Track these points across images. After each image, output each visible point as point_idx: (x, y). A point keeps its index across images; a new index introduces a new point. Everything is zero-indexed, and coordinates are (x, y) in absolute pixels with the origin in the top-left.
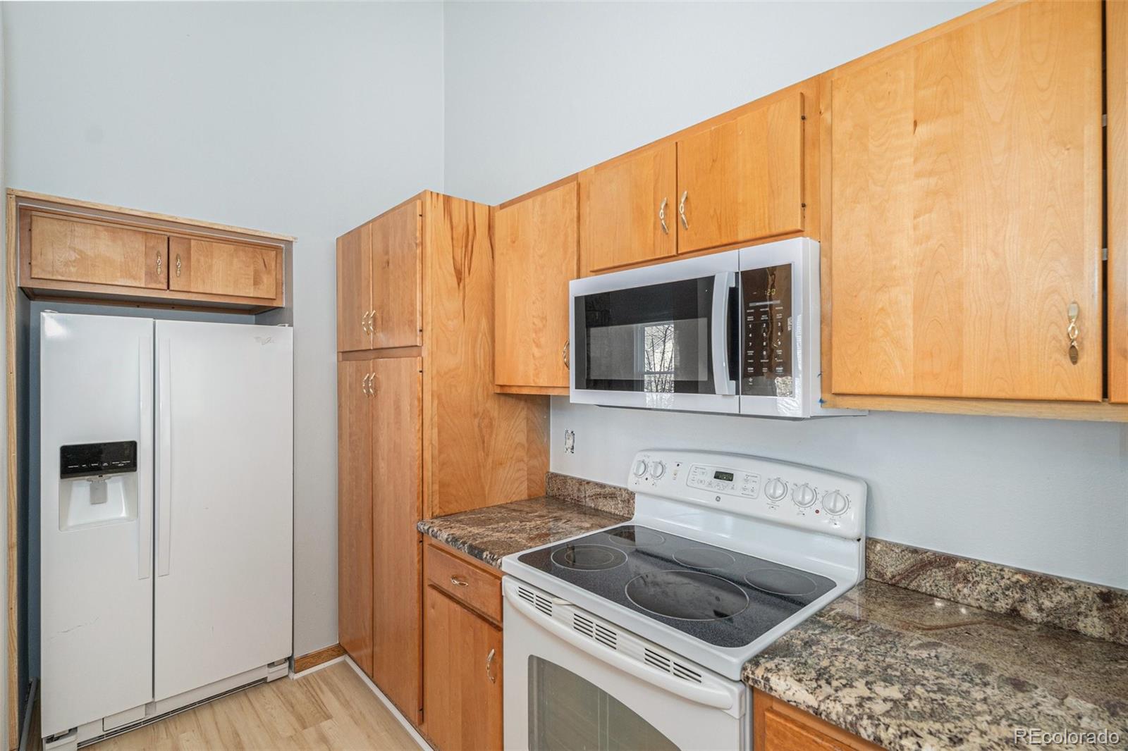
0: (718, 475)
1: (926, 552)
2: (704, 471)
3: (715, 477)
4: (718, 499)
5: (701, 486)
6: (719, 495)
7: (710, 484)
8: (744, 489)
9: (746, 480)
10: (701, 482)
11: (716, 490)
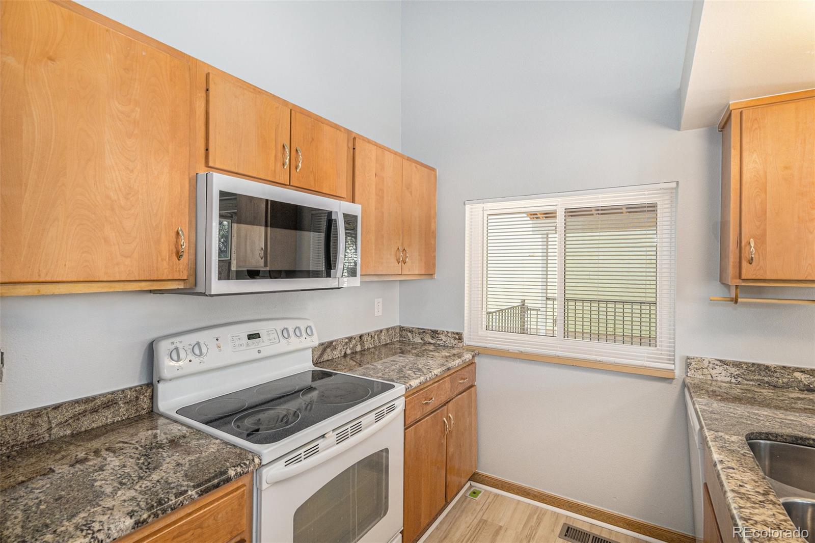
0: (251, 337)
1: (325, 343)
2: (239, 337)
3: (249, 339)
4: (259, 352)
5: (242, 348)
6: (258, 349)
7: (248, 345)
8: (270, 340)
9: (268, 334)
10: (241, 345)
11: (253, 347)
